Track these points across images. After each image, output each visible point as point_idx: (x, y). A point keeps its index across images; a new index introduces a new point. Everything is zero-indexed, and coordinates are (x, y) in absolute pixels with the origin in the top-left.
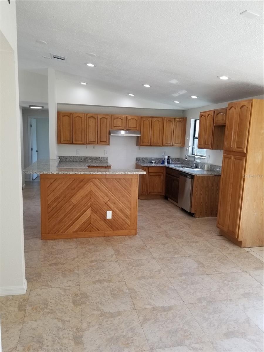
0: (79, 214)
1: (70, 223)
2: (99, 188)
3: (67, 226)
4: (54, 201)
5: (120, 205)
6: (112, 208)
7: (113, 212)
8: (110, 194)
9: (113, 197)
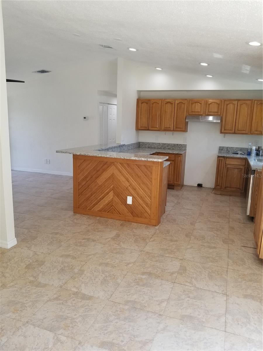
0: (103, 194)
1: (96, 202)
2: (120, 172)
3: (93, 204)
4: (83, 180)
5: (141, 193)
6: (133, 194)
7: (134, 198)
8: (131, 179)
9: (134, 183)
